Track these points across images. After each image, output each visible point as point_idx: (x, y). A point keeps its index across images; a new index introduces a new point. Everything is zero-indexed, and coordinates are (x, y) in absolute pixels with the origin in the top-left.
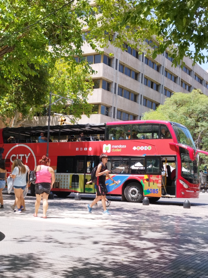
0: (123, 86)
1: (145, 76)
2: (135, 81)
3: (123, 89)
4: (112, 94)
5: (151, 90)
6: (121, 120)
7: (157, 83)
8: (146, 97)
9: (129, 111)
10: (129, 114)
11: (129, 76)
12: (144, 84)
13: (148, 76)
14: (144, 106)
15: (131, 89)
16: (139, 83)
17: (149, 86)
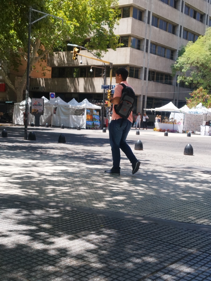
0: (158, 15)
1: (186, 4)
2: (174, 9)
3: (158, 19)
4: (144, 24)
5: (194, 21)
6: (155, 54)
7: (201, 13)
8: (187, 29)
9: (166, 45)
10: (165, 48)
11: (166, 3)
12: (185, 13)
13: (190, 4)
14: (185, 39)
15: (168, 19)
16: (178, 11)
17: (191, 16)
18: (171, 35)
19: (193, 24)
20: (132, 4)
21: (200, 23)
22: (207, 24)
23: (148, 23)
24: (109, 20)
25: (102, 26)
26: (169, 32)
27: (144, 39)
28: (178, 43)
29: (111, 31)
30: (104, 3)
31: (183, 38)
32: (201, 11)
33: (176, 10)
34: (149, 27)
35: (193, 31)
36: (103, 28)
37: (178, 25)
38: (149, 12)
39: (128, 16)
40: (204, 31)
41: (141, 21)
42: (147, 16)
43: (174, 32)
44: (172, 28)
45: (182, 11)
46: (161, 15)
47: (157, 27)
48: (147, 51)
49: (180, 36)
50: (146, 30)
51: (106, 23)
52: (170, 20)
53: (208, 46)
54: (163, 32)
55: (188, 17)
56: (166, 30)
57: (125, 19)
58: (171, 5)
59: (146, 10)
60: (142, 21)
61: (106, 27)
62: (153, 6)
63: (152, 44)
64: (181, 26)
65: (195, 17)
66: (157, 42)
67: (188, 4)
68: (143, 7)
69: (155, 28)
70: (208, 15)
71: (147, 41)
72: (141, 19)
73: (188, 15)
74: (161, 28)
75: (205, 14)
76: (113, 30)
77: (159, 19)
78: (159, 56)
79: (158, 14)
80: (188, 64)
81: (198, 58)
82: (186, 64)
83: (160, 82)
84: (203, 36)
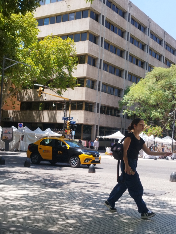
1: (130, 54)
5: (136, 67)
6: (106, 93)
7: (142, 61)
8: (131, 73)
9: (114, 85)
10: (114, 88)
11: (114, 53)
12: (129, 61)
13: (133, 54)
14: (129, 80)
15: (116, 65)
16: (124, 60)
17: (134, 63)
18: (118, 78)
19: (136, 70)
20: (87, 53)
21: (141, 69)
22: (147, 70)
23: (100, 68)
24: (68, 66)
25: (63, 70)
26: (117, 75)
27: (97, 80)
28: (124, 84)
29: (70, 74)
30: (65, 52)
31: (128, 80)
32: (142, 60)
33: (122, 58)
34: (101, 71)
35: (136, 74)
36: (63, 71)
37: (124, 70)
38: (101, 60)
39: (84, 63)
40: (145, 75)
41: (94, 66)
42: (99, 62)
43: (120, 75)
44: (119, 72)
45: (127, 59)
46: (110, 62)
47: (107, 71)
48: (99, 90)
49: (126, 79)
50: (98, 73)
51: (66, 68)
52: (117, 66)
53: (148, 86)
54: (112, 76)
55: (132, 64)
56: (114, 74)
57: (82, 65)
58: (118, 55)
59: (98, 58)
60: (96, 67)
61: (66, 71)
62: (104, 55)
63: (103, 84)
64: (126, 71)
65: (137, 64)
66: (107, 83)
67: (132, 54)
68: (95, 56)
69: (106, 72)
70: (147, 63)
71: (100, 82)
72: (94, 65)
73: (132, 62)
74: (110, 72)
75: (145, 62)
76: (72, 73)
77: (108, 65)
78: (109, 94)
79: (108, 61)
80: (132, 100)
81: (140, 96)
82: (131, 100)
83: (110, 114)
84: (143, 79)
